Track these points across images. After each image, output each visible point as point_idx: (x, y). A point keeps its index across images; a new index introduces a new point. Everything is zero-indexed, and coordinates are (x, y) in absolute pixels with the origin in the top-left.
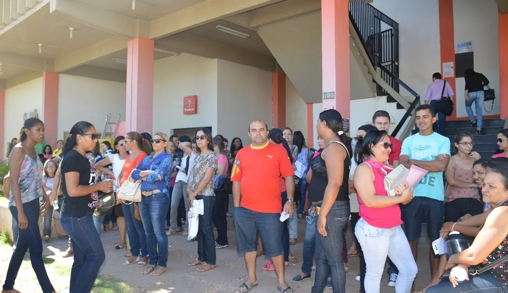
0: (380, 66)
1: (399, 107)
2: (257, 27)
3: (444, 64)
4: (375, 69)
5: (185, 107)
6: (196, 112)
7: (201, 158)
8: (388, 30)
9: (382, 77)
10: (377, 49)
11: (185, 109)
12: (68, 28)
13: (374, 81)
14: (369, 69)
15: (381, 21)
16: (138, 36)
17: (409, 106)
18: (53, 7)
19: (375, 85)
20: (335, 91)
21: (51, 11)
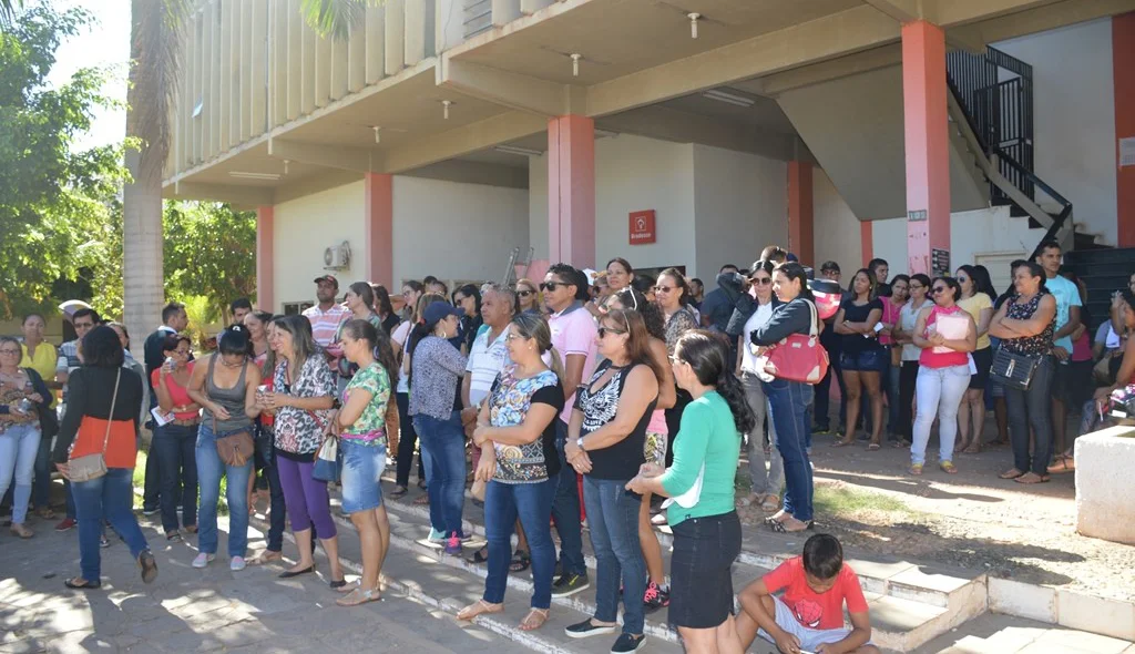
0: (997, 151)
1: (1034, 224)
2: (778, 93)
3: (1122, 141)
4: (988, 157)
5: (633, 229)
6: (652, 240)
8: (1012, 81)
9: (1000, 171)
10: (991, 120)
11: (633, 236)
12: (441, 101)
13: (988, 180)
14: (976, 157)
15: (999, 68)
16: (568, 113)
17: (1051, 222)
18: (442, 76)
19: (988, 186)
20: (927, 209)
21: (438, 82)
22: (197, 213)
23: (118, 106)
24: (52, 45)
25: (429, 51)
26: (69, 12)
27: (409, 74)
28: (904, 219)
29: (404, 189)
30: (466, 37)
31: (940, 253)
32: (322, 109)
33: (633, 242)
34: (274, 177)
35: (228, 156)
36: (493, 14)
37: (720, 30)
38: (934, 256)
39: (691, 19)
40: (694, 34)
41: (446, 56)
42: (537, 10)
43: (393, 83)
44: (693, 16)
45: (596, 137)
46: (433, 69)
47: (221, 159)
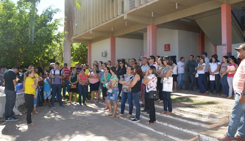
2: (195, 19)
4: (243, 32)
5: (165, 48)
6: (169, 50)
7: (166, 69)
11: (165, 49)
12: (125, 22)
13: (243, 36)
14: (240, 32)
16: (151, 24)
18: (125, 18)
19: (243, 38)
20: (226, 43)
21: (124, 19)
22: (76, 46)
23: (63, 26)
24: (52, 15)
25: (123, 12)
26: (56, 9)
27: (118, 17)
28: (221, 46)
29: (118, 40)
30: (130, 9)
31: (229, 53)
32: (101, 24)
33: (165, 51)
34: (91, 38)
35: (82, 34)
36: (135, 5)
37: (182, 7)
38: (228, 53)
39: (176, 5)
40: (177, 8)
41: (126, 14)
42: (144, 4)
43: (116, 19)
44: (177, 4)
45: (157, 29)
46: (123, 16)
47: (81, 35)
